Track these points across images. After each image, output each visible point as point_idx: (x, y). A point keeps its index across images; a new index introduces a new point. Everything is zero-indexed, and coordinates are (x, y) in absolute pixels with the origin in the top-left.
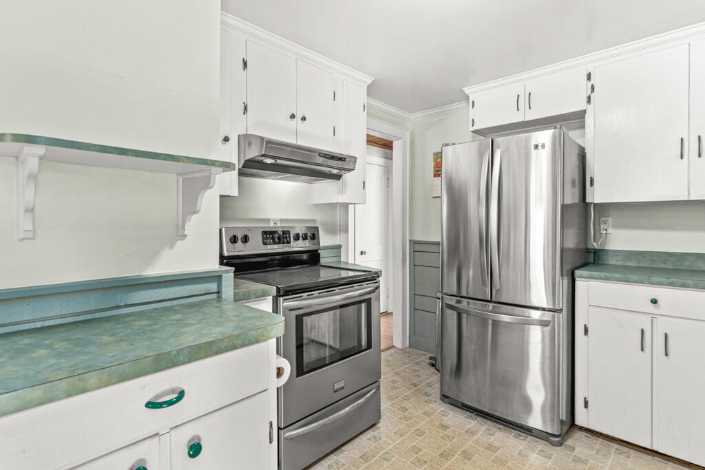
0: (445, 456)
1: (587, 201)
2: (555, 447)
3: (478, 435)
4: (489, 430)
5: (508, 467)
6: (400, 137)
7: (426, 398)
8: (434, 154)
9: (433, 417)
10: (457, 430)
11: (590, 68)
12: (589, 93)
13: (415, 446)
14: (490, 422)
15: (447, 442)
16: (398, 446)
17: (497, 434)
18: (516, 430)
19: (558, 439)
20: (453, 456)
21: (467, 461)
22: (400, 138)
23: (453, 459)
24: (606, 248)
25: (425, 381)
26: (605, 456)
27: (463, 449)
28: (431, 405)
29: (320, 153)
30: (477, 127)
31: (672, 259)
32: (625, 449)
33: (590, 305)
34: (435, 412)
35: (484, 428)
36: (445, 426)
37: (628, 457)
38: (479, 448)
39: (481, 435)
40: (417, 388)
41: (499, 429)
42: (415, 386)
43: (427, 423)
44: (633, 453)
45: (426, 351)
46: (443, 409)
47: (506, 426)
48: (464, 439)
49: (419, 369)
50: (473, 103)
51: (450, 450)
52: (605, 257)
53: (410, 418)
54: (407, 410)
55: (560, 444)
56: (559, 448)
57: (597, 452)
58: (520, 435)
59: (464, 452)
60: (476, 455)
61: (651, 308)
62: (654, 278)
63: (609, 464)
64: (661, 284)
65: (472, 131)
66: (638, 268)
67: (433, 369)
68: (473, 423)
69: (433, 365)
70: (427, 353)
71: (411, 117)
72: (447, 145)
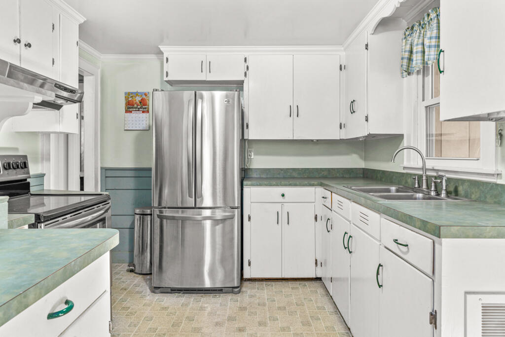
0: (176, 325)
1: (245, 138)
2: (237, 295)
3: (191, 305)
4: (196, 299)
5: (218, 315)
6: (93, 73)
7: (139, 296)
8: (126, 93)
9: (153, 305)
10: (175, 307)
11: (246, 55)
12: (246, 70)
13: (151, 328)
14: (194, 295)
15: (173, 317)
16: (137, 333)
17: (202, 300)
18: (212, 293)
19: (238, 289)
20: (182, 323)
21: (192, 322)
22: (93, 75)
23: (183, 325)
24: (251, 167)
25: (131, 284)
26: (262, 289)
27: (186, 316)
28: (147, 298)
29: (56, 84)
30: (170, 78)
31: (282, 172)
32: (269, 283)
33: (251, 202)
34: (152, 301)
35: (192, 300)
36: (166, 308)
37: (272, 286)
38: (196, 311)
39: (193, 304)
40: (127, 291)
41: (202, 296)
42: (125, 289)
43: (151, 310)
44: (273, 283)
45: (119, 263)
46: (157, 298)
47: (205, 293)
48: (183, 310)
49: (121, 277)
50: (167, 59)
51: (178, 320)
52: (251, 173)
53: (136, 312)
54: (129, 308)
55: (239, 292)
56: (239, 294)
57: (258, 289)
58: (215, 295)
59: (187, 318)
60: (196, 316)
61: (281, 199)
62: (283, 182)
63: (266, 293)
64: (286, 185)
65: (165, 81)
66: (267, 178)
67: (133, 274)
68: (183, 299)
69: (132, 271)
70: (121, 264)
71: (102, 57)
72: (156, 90)
